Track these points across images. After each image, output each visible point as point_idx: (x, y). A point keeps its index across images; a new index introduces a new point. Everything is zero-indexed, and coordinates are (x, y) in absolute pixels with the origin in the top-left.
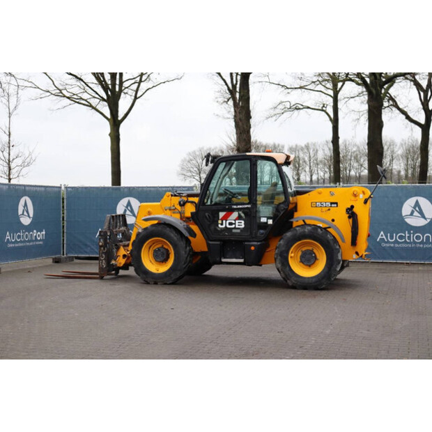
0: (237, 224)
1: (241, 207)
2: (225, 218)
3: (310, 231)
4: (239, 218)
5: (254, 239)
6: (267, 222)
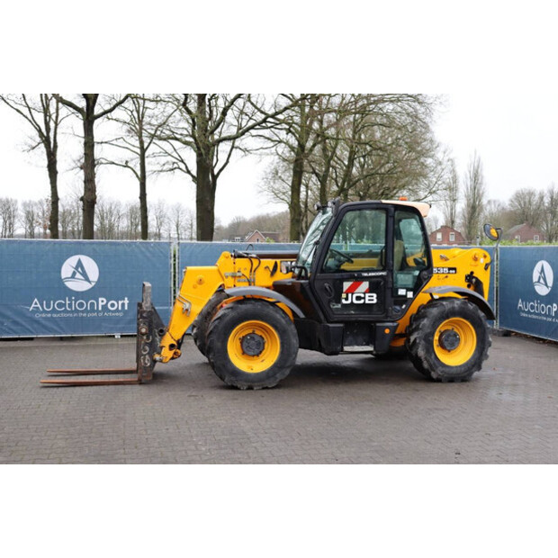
0: (367, 298)
1: (373, 274)
2: (351, 290)
3: (460, 308)
4: (370, 290)
5: (389, 319)
6: (406, 296)
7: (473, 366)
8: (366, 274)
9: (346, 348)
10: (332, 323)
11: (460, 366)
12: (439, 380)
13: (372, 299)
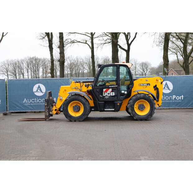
0: (111, 94)
1: (113, 86)
2: (106, 91)
4: (112, 91)
5: (119, 100)
6: (124, 93)
7: (149, 115)
8: (110, 86)
9: (105, 110)
10: (100, 101)
11: (144, 115)
12: (136, 120)
13: (113, 94)
